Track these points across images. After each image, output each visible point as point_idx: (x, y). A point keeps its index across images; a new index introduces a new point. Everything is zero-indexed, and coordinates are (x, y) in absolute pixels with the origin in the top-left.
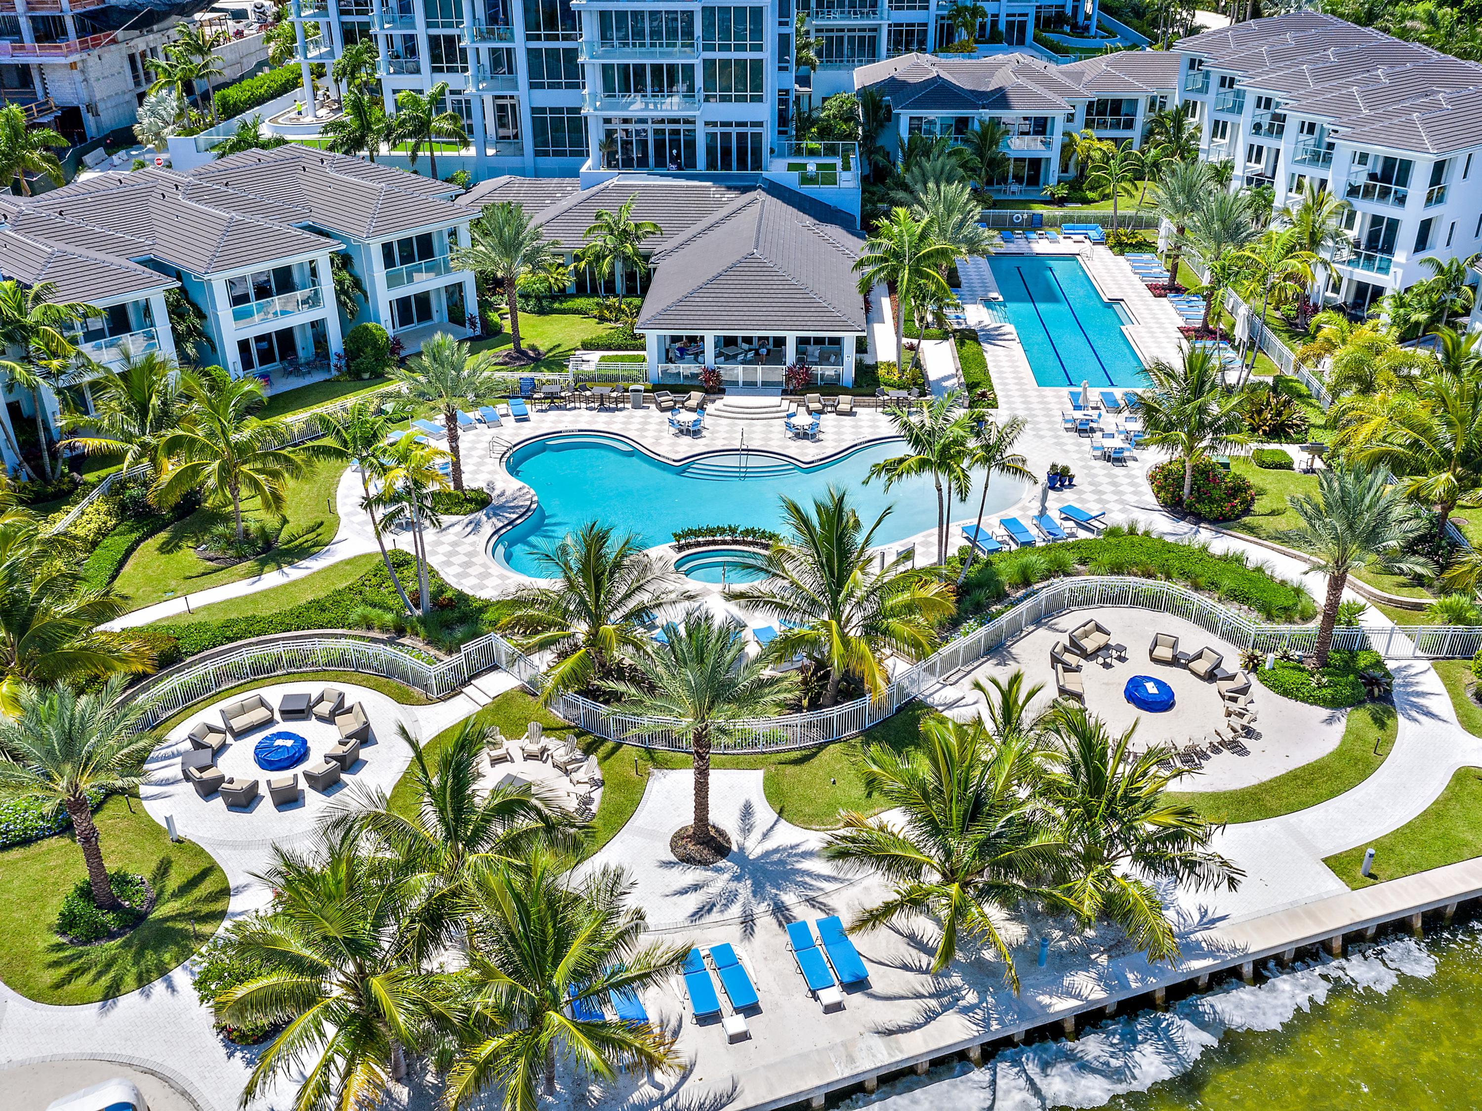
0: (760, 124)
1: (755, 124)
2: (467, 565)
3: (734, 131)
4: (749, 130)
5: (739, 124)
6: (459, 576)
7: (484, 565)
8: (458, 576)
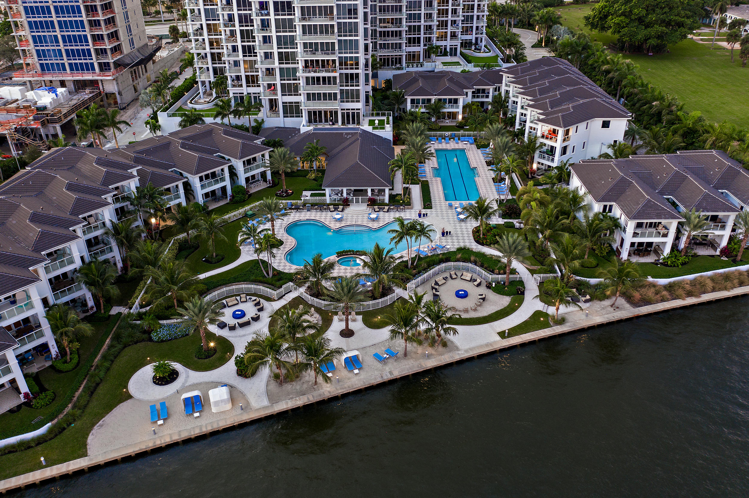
0: (359, 109)
1: (357, 109)
2: (280, 263)
3: (351, 111)
4: (356, 111)
5: (352, 109)
6: (279, 266)
7: (284, 263)
8: (277, 266)
